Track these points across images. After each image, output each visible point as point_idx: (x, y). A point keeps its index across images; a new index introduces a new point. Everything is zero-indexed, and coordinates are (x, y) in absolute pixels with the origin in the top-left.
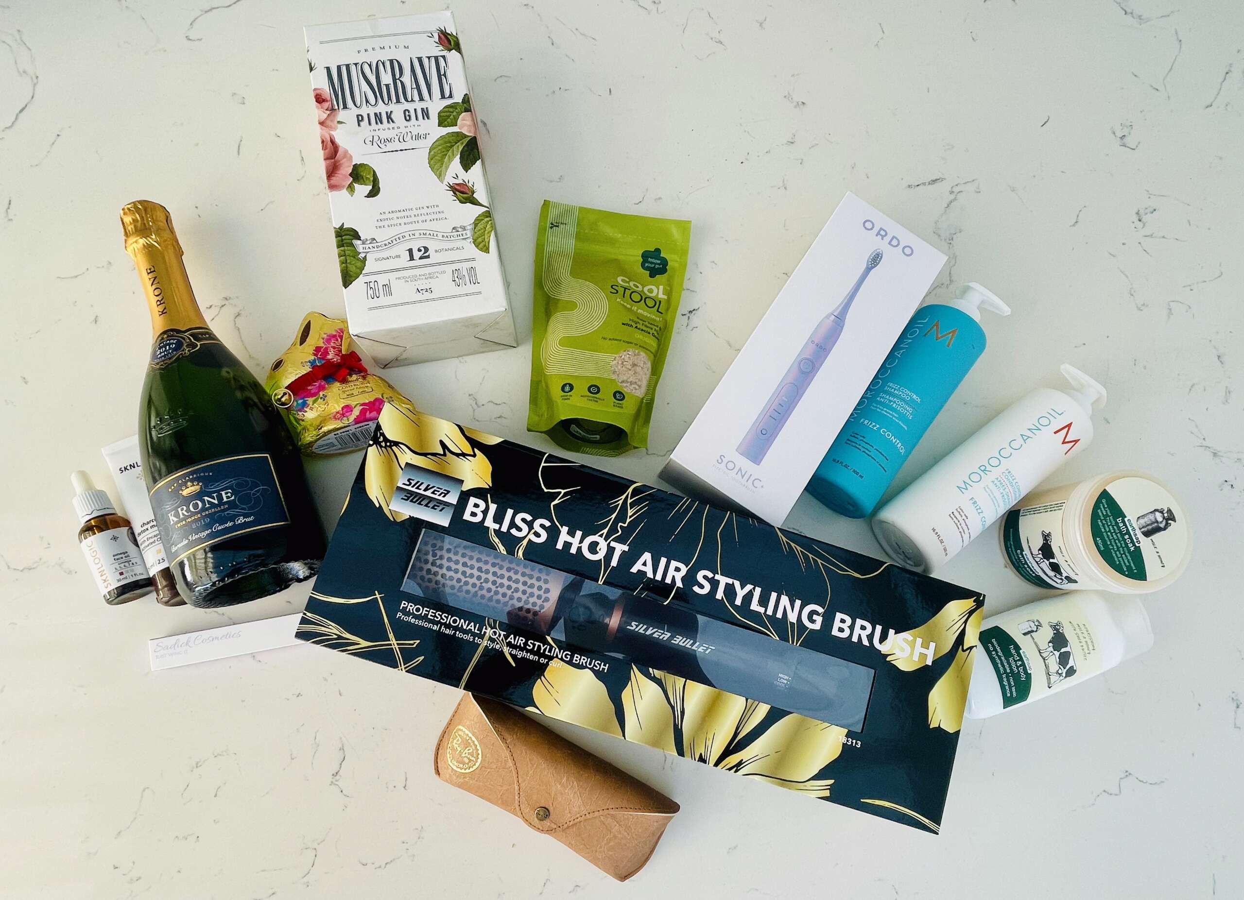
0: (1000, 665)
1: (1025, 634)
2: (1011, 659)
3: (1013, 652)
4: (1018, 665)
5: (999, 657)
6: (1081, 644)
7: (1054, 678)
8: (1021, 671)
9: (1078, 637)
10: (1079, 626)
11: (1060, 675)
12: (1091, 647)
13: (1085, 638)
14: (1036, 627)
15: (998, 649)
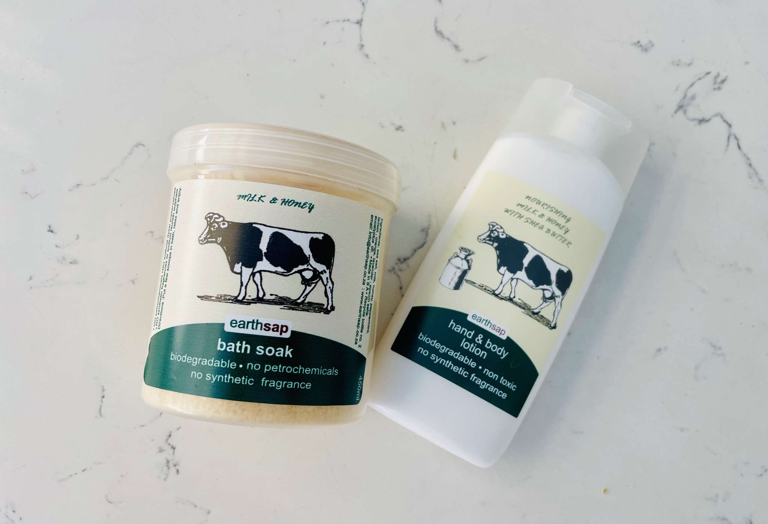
0: (455, 369)
1: (457, 287)
2: (463, 344)
3: (459, 329)
4: (480, 342)
5: (446, 356)
6: (545, 229)
7: (547, 311)
8: (491, 346)
9: (532, 223)
10: (522, 206)
11: (553, 297)
12: (562, 221)
13: (543, 215)
14: (465, 262)
15: (436, 344)
